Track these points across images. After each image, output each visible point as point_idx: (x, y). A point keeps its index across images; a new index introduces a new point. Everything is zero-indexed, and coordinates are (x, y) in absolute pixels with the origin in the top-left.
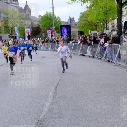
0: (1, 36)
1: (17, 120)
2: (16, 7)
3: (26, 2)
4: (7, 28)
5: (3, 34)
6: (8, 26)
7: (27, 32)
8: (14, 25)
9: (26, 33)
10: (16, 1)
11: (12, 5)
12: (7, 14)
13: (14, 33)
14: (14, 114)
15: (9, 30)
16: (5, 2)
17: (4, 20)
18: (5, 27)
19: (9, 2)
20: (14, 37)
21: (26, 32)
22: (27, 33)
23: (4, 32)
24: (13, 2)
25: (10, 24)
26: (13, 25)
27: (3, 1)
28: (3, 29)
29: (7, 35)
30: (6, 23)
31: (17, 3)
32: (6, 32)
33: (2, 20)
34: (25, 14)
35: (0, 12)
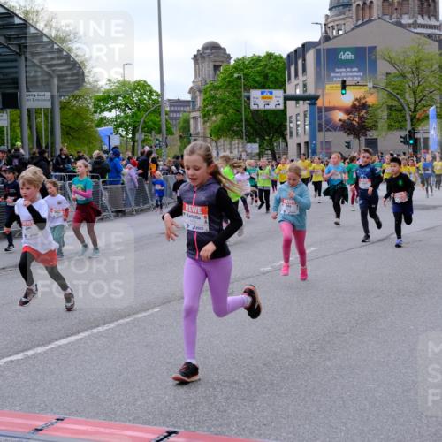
0: (376, 139)
2: (429, 36)
4: (397, 110)
5: (383, 133)
6: (402, 106)
8: (422, 99)
10: (432, 18)
11: (415, 31)
12: (397, 62)
13: (420, 128)
15: (404, 116)
16: (392, 23)
17: (388, 84)
18: (390, 108)
19: (406, 20)
20: (422, 140)
23: (386, 125)
24: (420, 21)
25: (407, 96)
26: (420, 101)
27: (388, 19)
28: (383, 114)
29: (397, 135)
30: (394, 92)
31: (433, 22)
32: (393, 123)
33: (382, 84)
35: (376, 58)
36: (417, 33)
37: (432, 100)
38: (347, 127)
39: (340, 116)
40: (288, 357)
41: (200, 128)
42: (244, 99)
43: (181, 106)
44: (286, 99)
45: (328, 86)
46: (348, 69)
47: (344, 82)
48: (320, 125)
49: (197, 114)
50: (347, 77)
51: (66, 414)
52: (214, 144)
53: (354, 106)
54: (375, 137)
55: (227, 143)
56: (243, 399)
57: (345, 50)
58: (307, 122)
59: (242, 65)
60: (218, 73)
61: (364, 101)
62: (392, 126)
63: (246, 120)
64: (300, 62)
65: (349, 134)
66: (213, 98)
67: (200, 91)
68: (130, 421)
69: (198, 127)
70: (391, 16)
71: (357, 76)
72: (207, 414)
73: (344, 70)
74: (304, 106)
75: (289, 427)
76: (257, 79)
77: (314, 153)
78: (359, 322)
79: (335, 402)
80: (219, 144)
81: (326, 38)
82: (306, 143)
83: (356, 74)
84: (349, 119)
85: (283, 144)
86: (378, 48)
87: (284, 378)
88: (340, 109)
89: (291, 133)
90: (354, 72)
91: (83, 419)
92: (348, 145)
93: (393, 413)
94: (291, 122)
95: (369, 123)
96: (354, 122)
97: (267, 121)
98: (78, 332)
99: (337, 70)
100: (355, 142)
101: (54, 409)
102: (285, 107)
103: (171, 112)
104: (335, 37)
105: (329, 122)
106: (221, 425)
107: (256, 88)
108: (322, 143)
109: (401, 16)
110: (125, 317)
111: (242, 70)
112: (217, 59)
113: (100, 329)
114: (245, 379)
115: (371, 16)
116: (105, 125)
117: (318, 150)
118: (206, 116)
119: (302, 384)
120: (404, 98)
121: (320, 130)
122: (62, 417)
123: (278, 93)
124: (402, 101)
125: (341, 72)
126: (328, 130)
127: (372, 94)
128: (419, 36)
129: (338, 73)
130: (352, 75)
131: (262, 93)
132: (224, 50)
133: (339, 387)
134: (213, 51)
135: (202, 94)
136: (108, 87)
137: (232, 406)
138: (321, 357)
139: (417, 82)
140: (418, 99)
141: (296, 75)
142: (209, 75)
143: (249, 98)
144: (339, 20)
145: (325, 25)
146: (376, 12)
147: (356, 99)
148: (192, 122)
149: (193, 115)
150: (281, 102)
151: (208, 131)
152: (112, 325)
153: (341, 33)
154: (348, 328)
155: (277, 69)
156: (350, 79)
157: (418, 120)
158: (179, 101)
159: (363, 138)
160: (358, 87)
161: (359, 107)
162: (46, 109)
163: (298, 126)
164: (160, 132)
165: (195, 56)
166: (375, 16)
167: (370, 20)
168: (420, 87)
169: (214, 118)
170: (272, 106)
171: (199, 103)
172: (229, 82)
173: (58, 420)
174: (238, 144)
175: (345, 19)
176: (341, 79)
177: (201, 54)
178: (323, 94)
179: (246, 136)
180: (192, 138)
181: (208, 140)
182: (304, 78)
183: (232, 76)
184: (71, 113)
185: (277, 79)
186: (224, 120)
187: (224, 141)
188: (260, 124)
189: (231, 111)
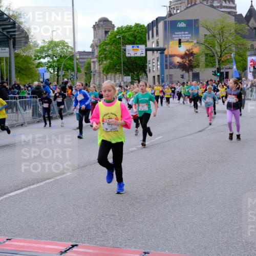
0: (199, 73)
1: (244, 241)
2: (229, 13)
3: (252, 1)
4: (210, 56)
5: (203, 70)
6: (213, 53)
7: (252, 63)
9: (249, 66)
10: (231, 3)
11: (221, 10)
12: (211, 28)
13: (224, 66)
14: (236, 227)
15: (215, 60)
16: (208, 6)
17: (206, 41)
18: (207, 55)
19: (216, 4)
20: (225, 73)
21: (249, 63)
22: (251, 65)
23: (204, 65)
24: (224, 4)
27: (205, 4)
28: (203, 59)
29: (211, 70)
30: (209, 46)
31: (231, 5)
32: (208, 64)
33: (202, 41)
34: (249, 26)
35: (198, 26)
36: (222, 11)
37: (231, 50)
38: (182, 66)
39: (178, 60)
40: (144, 200)
41: (97, 68)
42: (122, 50)
43: (86, 55)
44: (147, 50)
45: (171, 43)
46: (183, 33)
47: (180, 40)
48: (166, 65)
50: (182, 37)
51: (13, 236)
52: (105, 77)
53: (186, 54)
54: (198, 72)
55: (113, 76)
56: (117, 225)
57: (180, 21)
58: (159, 64)
59: (121, 31)
60: (107, 35)
61: (191, 51)
63: (123, 63)
64: (155, 29)
65: (183, 70)
66: (105, 50)
67: (97, 46)
68: (50, 239)
69: (96, 67)
70: (207, 2)
71: (188, 37)
72: (96, 234)
73: (180, 33)
74: (157, 54)
75: (143, 240)
76: (130, 38)
77: (163, 81)
78: (186, 179)
79: (170, 225)
80: (108, 77)
81: (170, 15)
82: (159, 76)
83: (187, 35)
84: (183, 62)
85: (145, 77)
86: (200, 20)
87: (141, 212)
88: (178, 56)
89: (150, 70)
90: (186, 34)
91: (23, 239)
92: (183, 77)
93: (203, 231)
94: (149, 64)
95: (194, 63)
96: (186, 63)
97: (136, 63)
98: (22, 188)
99: (176, 33)
100: (186, 75)
102: (146, 55)
104: (175, 14)
105: (171, 63)
106: (103, 241)
107: (130, 44)
108: (167, 75)
109: (213, 1)
110: (50, 179)
111: (121, 33)
112: (107, 27)
113: (35, 186)
114: (119, 213)
115: (196, 1)
116: (41, 66)
117: (165, 79)
118: (100, 61)
119: (151, 215)
120: (215, 49)
121: (166, 68)
122: (10, 238)
123: (142, 47)
124: (213, 51)
125: (178, 35)
126: (171, 68)
127: (196, 47)
128: (223, 13)
129: (177, 35)
130: (185, 36)
131: (133, 47)
132: (111, 22)
133: (172, 217)
134: (105, 23)
135: (98, 48)
136: (43, 45)
137: (110, 229)
138: (163, 200)
139: (222, 40)
140: (223, 50)
141: (153, 36)
142: (102, 37)
143: (125, 50)
144: (178, 4)
145: (169, 7)
147: (187, 50)
148: (92, 64)
149: (92, 60)
150: (144, 52)
151: (102, 69)
152: (42, 184)
153: (178, 11)
154: (179, 183)
155: (141, 33)
156: (183, 38)
157: (223, 61)
158: (84, 52)
159: (191, 73)
160: (188, 43)
161: (189, 54)
162: (6, 58)
163: (153, 66)
164: (73, 70)
165: (94, 26)
166: (198, 2)
167: (195, 4)
168: (224, 43)
169: (105, 62)
170: (139, 55)
171: (96, 53)
172: (114, 41)
173: (8, 240)
174: (119, 77)
175: (181, 3)
176: (178, 39)
177: (97, 25)
178: (168, 47)
179: (124, 72)
180: (92, 74)
181: (102, 75)
182: (157, 38)
183: (115, 37)
184: (21, 59)
185: (141, 38)
186: (111, 63)
187: (111, 75)
188: (132, 65)
189: (115, 57)
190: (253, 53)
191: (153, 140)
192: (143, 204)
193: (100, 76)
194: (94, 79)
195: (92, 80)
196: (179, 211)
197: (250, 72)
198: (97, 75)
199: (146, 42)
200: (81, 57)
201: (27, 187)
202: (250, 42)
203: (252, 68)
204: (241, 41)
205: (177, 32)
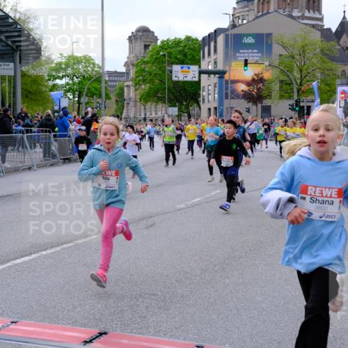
2: (313, 26)
3: (344, 12)
4: (286, 84)
5: (276, 102)
6: (291, 80)
7: (343, 95)
8: (306, 76)
10: (316, 12)
11: (303, 22)
12: (288, 46)
13: (304, 98)
15: (293, 89)
16: (285, 15)
17: (280, 63)
18: (281, 82)
19: (296, 13)
20: (305, 108)
21: (339, 95)
23: (278, 95)
24: (307, 14)
25: (295, 74)
27: (282, 12)
28: (276, 87)
29: (286, 104)
30: (286, 71)
31: (317, 15)
32: (283, 94)
34: (339, 45)
35: (272, 42)
36: (304, 24)
37: (314, 76)
38: (248, 97)
39: (242, 87)
40: (196, 276)
41: (132, 95)
42: (167, 72)
43: (117, 77)
44: (201, 73)
45: (233, 64)
46: (250, 51)
47: (246, 61)
48: (227, 94)
49: (130, 83)
50: (248, 56)
52: (143, 107)
53: (253, 80)
54: (269, 104)
55: (153, 106)
56: (160, 308)
58: (217, 92)
59: (166, 45)
60: (147, 50)
61: (261, 76)
62: (282, 96)
63: (168, 89)
64: (212, 44)
65: (249, 102)
66: (143, 70)
67: (133, 65)
68: (70, 324)
69: (131, 93)
70: (284, 10)
71: (257, 56)
72: (131, 319)
73: (246, 51)
74: (214, 79)
75: (195, 329)
76: (178, 57)
78: (252, 249)
79: (231, 311)
80: (147, 107)
81: (234, 26)
82: (215, 108)
83: (255, 55)
84: (249, 90)
85: (197, 109)
86: (273, 35)
87: (192, 292)
88: (242, 82)
89: (204, 99)
92: (248, 111)
93: (276, 320)
94: (203, 91)
95: (265, 93)
96: (254, 93)
97: (185, 89)
98: (31, 254)
99: (241, 51)
100: (253, 108)
101: (9, 314)
102: (200, 79)
103: (109, 81)
104: (240, 25)
105: (233, 92)
106: (140, 329)
107: (177, 64)
108: (227, 108)
109: (292, 9)
110: (69, 243)
111: (166, 49)
112: (147, 40)
113: (48, 251)
114: (162, 292)
115: (268, 9)
116: (57, 90)
117: (225, 113)
118: (137, 84)
119: (206, 297)
120: (293, 75)
121: (227, 98)
122: (15, 320)
123: (195, 68)
124: (291, 76)
125: (244, 53)
126: (233, 98)
127: (267, 70)
128: (305, 26)
129: (242, 53)
130: (253, 56)
131: (182, 68)
132: (153, 33)
133: (235, 300)
134: (144, 33)
135: (134, 67)
136: (59, 60)
137: (151, 313)
138: (221, 276)
139: (303, 62)
140: (303, 76)
141: (209, 54)
142: (140, 53)
143: (171, 72)
144: (244, 12)
145: (233, 15)
146: (273, 7)
147: (256, 75)
148: (125, 89)
149: (126, 84)
150: (197, 75)
151: (138, 97)
152: (58, 249)
153: (245, 22)
154: (244, 254)
155: (194, 49)
156: (251, 58)
157: (303, 92)
158: (116, 72)
159: (259, 105)
160: (256, 65)
161: (258, 80)
162: (10, 77)
163: (209, 94)
164: (100, 96)
165: (130, 37)
166: (272, 9)
167: (268, 13)
168: (306, 67)
169: (143, 87)
170: (189, 78)
171: (132, 74)
172: (156, 58)
173: (12, 322)
174: (162, 107)
175: (248, 11)
176: (244, 58)
177: (134, 36)
178: (230, 69)
179: (168, 101)
180: (125, 102)
181: (138, 104)
182: (215, 57)
183: (159, 54)
184: (30, 79)
185: (193, 57)
186: (151, 88)
187: (151, 105)
188: (180, 92)
189: (157, 81)
190: (344, 81)
191: (209, 196)
192: (195, 281)
193: (135, 106)
194: (128, 109)
195: (125, 111)
196: (243, 292)
197: (340, 107)
198: (132, 104)
199: (200, 62)
200: (111, 78)
201: (37, 252)
202: (340, 66)
203: (343, 102)
204: (329, 64)
205: (243, 49)
